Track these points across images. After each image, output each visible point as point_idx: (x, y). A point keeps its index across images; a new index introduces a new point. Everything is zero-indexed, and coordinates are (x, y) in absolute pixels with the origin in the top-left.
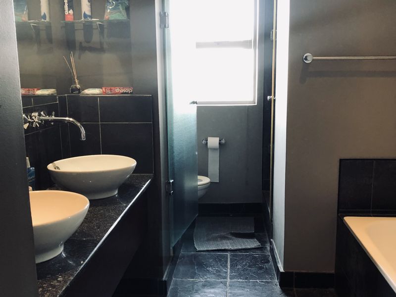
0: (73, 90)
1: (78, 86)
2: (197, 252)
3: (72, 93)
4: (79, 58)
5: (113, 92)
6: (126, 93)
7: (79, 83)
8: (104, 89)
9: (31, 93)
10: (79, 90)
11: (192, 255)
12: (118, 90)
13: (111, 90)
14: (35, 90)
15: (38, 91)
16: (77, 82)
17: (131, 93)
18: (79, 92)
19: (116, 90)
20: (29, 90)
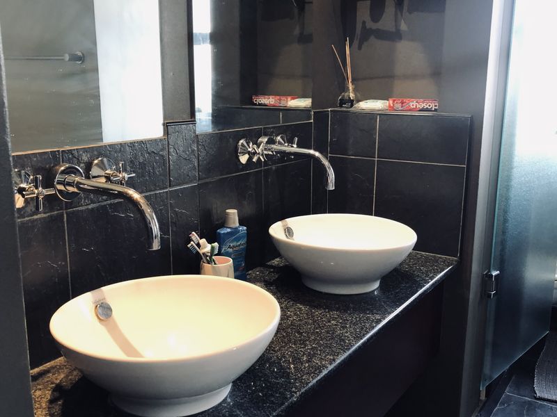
0: (342, 102)
1: (352, 96)
2: (536, 398)
3: (341, 106)
4: (360, 48)
5: (405, 108)
6: (427, 110)
7: (355, 90)
8: (391, 102)
9: (283, 104)
10: (352, 102)
11: (525, 402)
12: (415, 103)
13: (402, 103)
14: (289, 99)
15: (293, 101)
16: (351, 88)
17: (436, 110)
18: (352, 106)
19: (411, 104)
20: (280, 100)
